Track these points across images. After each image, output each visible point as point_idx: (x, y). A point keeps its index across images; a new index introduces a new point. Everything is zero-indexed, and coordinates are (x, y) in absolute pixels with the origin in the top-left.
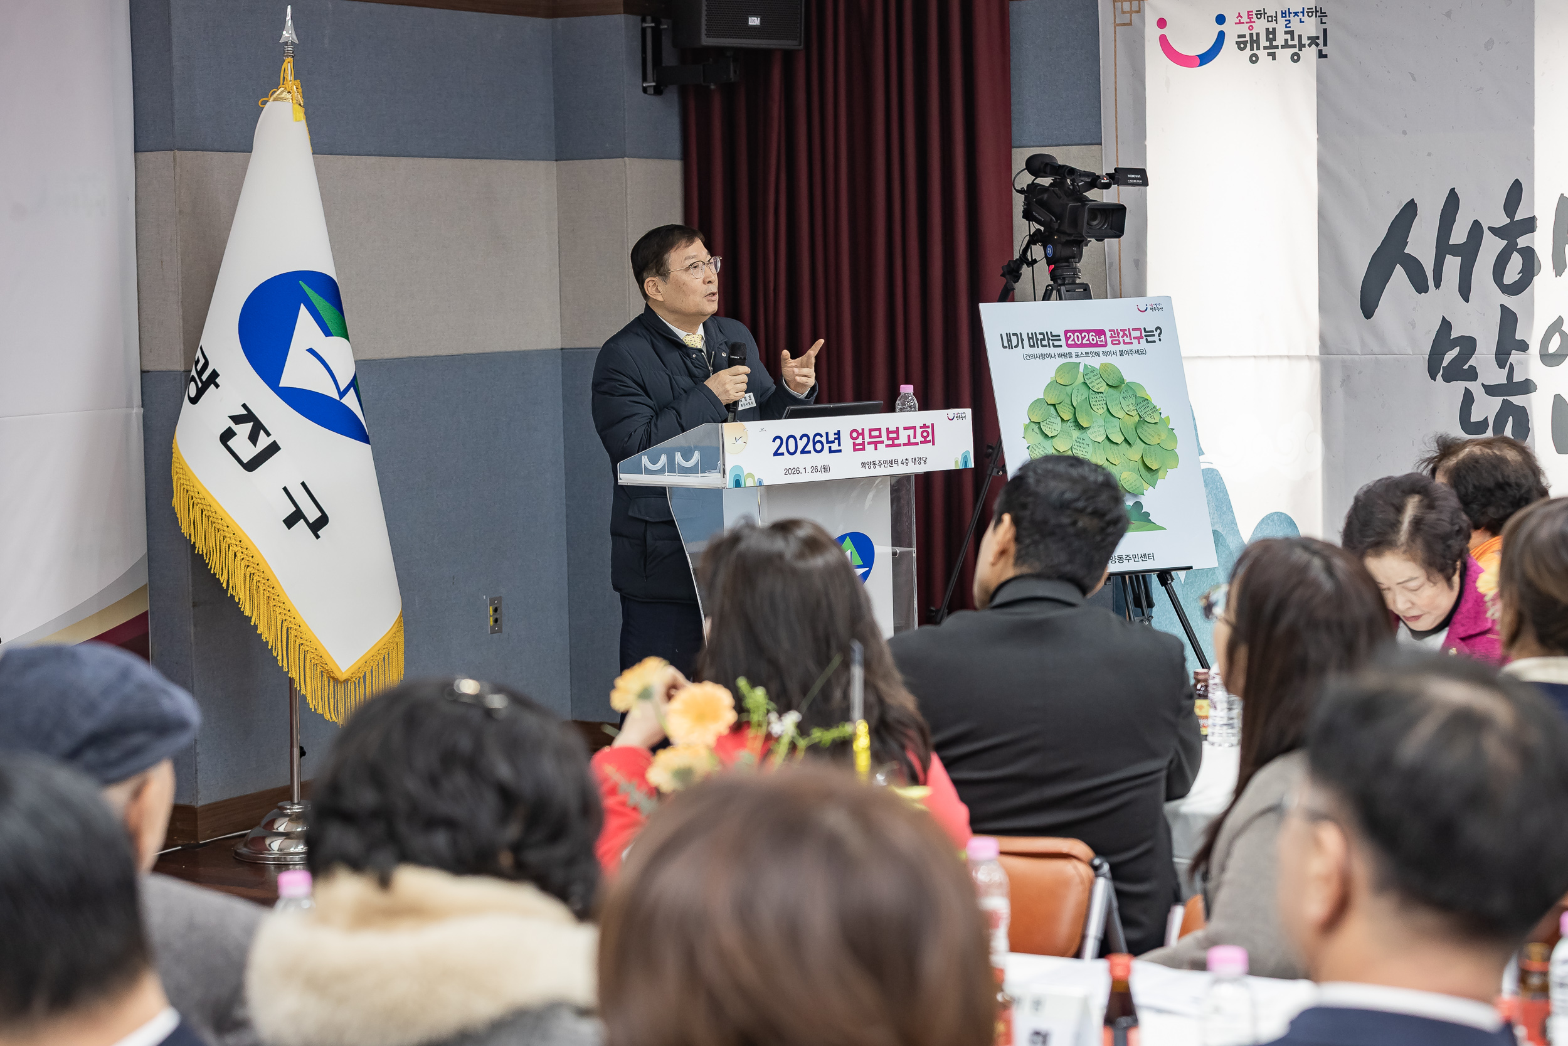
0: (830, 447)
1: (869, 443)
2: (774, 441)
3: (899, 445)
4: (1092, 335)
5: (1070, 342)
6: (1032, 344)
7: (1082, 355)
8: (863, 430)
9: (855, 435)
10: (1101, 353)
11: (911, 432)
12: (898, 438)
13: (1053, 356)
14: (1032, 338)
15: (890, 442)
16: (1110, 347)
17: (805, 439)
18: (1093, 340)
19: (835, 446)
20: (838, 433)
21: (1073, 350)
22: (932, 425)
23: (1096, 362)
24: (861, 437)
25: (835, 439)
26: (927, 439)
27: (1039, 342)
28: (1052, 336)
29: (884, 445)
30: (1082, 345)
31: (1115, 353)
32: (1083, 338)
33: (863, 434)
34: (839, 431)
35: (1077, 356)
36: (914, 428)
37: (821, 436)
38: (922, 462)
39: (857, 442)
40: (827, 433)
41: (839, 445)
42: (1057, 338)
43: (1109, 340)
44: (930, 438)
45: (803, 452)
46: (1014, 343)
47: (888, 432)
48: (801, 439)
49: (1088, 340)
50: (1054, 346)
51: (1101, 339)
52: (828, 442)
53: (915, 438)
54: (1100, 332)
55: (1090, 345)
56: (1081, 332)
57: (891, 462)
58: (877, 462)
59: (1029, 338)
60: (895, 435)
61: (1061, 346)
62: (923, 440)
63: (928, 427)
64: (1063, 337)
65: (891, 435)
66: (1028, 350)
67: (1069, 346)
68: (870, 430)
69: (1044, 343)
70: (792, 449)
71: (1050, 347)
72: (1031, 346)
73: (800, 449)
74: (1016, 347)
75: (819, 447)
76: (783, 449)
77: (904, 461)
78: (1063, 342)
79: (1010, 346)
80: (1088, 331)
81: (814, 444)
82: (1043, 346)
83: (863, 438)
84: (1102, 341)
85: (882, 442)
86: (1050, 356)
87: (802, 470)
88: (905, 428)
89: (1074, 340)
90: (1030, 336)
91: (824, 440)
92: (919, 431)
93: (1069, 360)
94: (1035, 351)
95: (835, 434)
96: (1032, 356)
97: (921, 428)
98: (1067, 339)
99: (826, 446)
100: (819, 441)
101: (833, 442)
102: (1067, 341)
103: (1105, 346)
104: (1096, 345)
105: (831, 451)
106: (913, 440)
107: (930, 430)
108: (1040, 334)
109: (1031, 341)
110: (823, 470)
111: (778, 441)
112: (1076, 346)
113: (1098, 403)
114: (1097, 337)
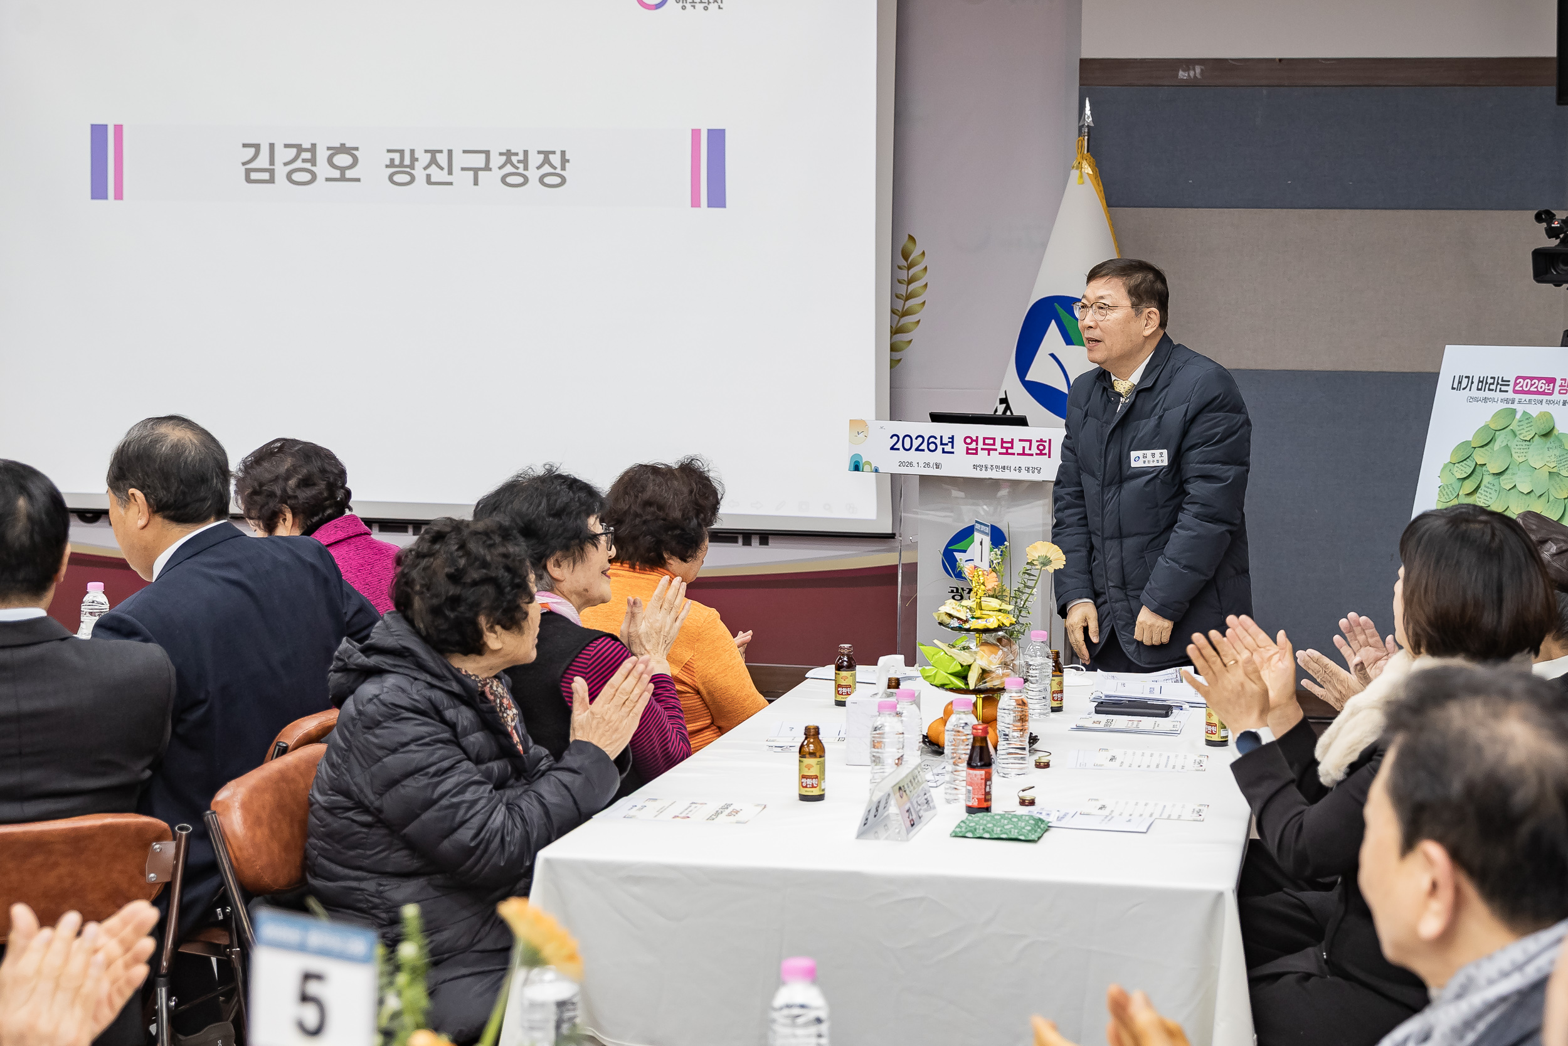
0: (943, 449)
1: (982, 449)
2: (891, 438)
3: (1014, 454)
4: (1542, 383)
5: (1517, 388)
6: (1480, 387)
7: (1525, 402)
8: (977, 437)
9: (968, 441)
10: (1544, 401)
11: (1027, 444)
12: (1012, 448)
13: (1496, 400)
14: (1482, 382)
15: (1004, 451)
16: (1556, 396)
17: (920, 440)
18: (1541, 387)
19: (948, 448)
20: (952, 438)
21: (1518, 397)
22: (1050, 440)
23: (1534, 410)
24: (974, 443)
25: (949, 442)
26: (1043, 452)
27: (1487, 386)
28: (1503, 381)
29: (997, 452)
30: (1529, 392)
31: (1558, 403)
32: (1532, 385)
33: (977, 441)
34: (953, 436)
35: (1520, 402)
36: (1030, 441)
37: (936, 438)
38: (1036, 471)
39: (970, 447)
40: (941, 437)
41: (953, 448)
42: (1506, 383)
43: (1557, 388)
44: (1046, 451)
45: (917, 449)
46: (1463, 385)
47: (1003, 442)
48: (916, 439)
49: (1537, 387)
50: (1501, 391)
51: (1549, 388)
52: (942, 444)
53: (1030, 449)
54: (1551, 381)
55: (1538, 393)
56: (1532, 378)
57: (1004, 468)
58: (989, 466)
59: (1479, 381)
60: (1010, 445)
61: (1507, 391)
62: (1039, 452)
63: (1045, 442)
64: (1512, 384)
65: (1005, 445)
66: (1475, 393)
67: (1515, 392)
68: (985, 439)
69: (1492, 387)
70: (907, 446)
71: (1496, 391)
72: (1478, 389)
73: (915, 447)
74: (1464, 389)
75: (932, 447)
76: (899, 445)
77: (1017, 468)
78: (1510, 389)
79: (1458, 389)
80: (1539, 379)
81: (929, 444)
82: (1489, 390)
83: (977, 444)
84: (1549, 389)
85: (996, 450)
86: (1493, 400)
87: (915, 464)
88: (1020, 440)
89: (1522, 387)
90: (1481, 379)
91: (938, 442)
92: (1035, 445)
93: (1510, 406)
94: (1481, 394)
95: (949, 438)
96: (1476, 400)
97: (1037, 441)
98: (1516, 384)
99: (940, 448)
100: (933, 442)
101: (947, 444)
102: (1515, 387)
103: (1551, 394)
104: (1543, 393)
105: (944, 452)
106: (1027, 451)
107: (1047, 445)
108: (1491, 378)
109: (1480, 384)
110: (935, 466)
111: (895, 438)
112: (1523, 392)
113: (1522, 451)
114: (1547, 385)
